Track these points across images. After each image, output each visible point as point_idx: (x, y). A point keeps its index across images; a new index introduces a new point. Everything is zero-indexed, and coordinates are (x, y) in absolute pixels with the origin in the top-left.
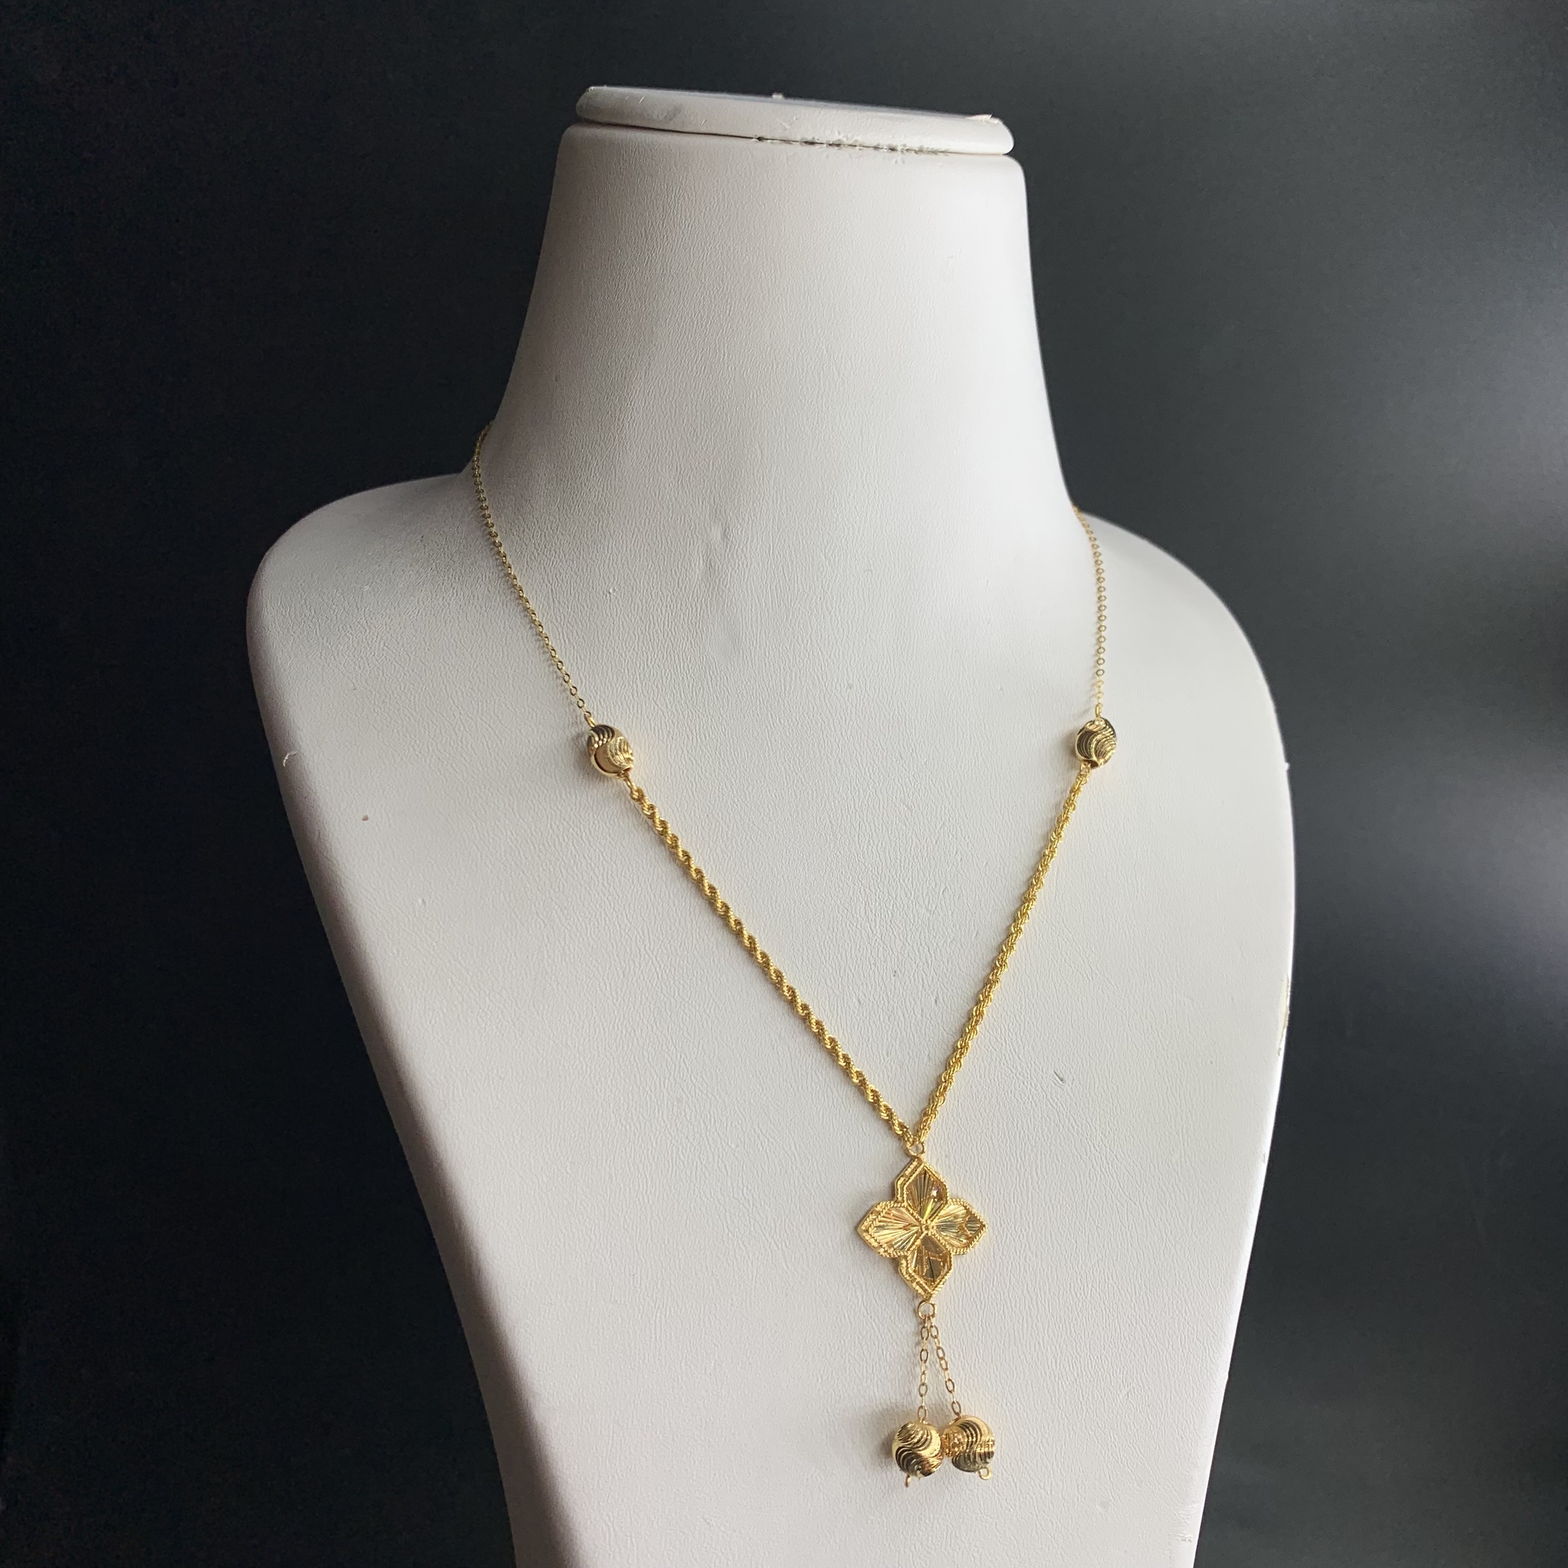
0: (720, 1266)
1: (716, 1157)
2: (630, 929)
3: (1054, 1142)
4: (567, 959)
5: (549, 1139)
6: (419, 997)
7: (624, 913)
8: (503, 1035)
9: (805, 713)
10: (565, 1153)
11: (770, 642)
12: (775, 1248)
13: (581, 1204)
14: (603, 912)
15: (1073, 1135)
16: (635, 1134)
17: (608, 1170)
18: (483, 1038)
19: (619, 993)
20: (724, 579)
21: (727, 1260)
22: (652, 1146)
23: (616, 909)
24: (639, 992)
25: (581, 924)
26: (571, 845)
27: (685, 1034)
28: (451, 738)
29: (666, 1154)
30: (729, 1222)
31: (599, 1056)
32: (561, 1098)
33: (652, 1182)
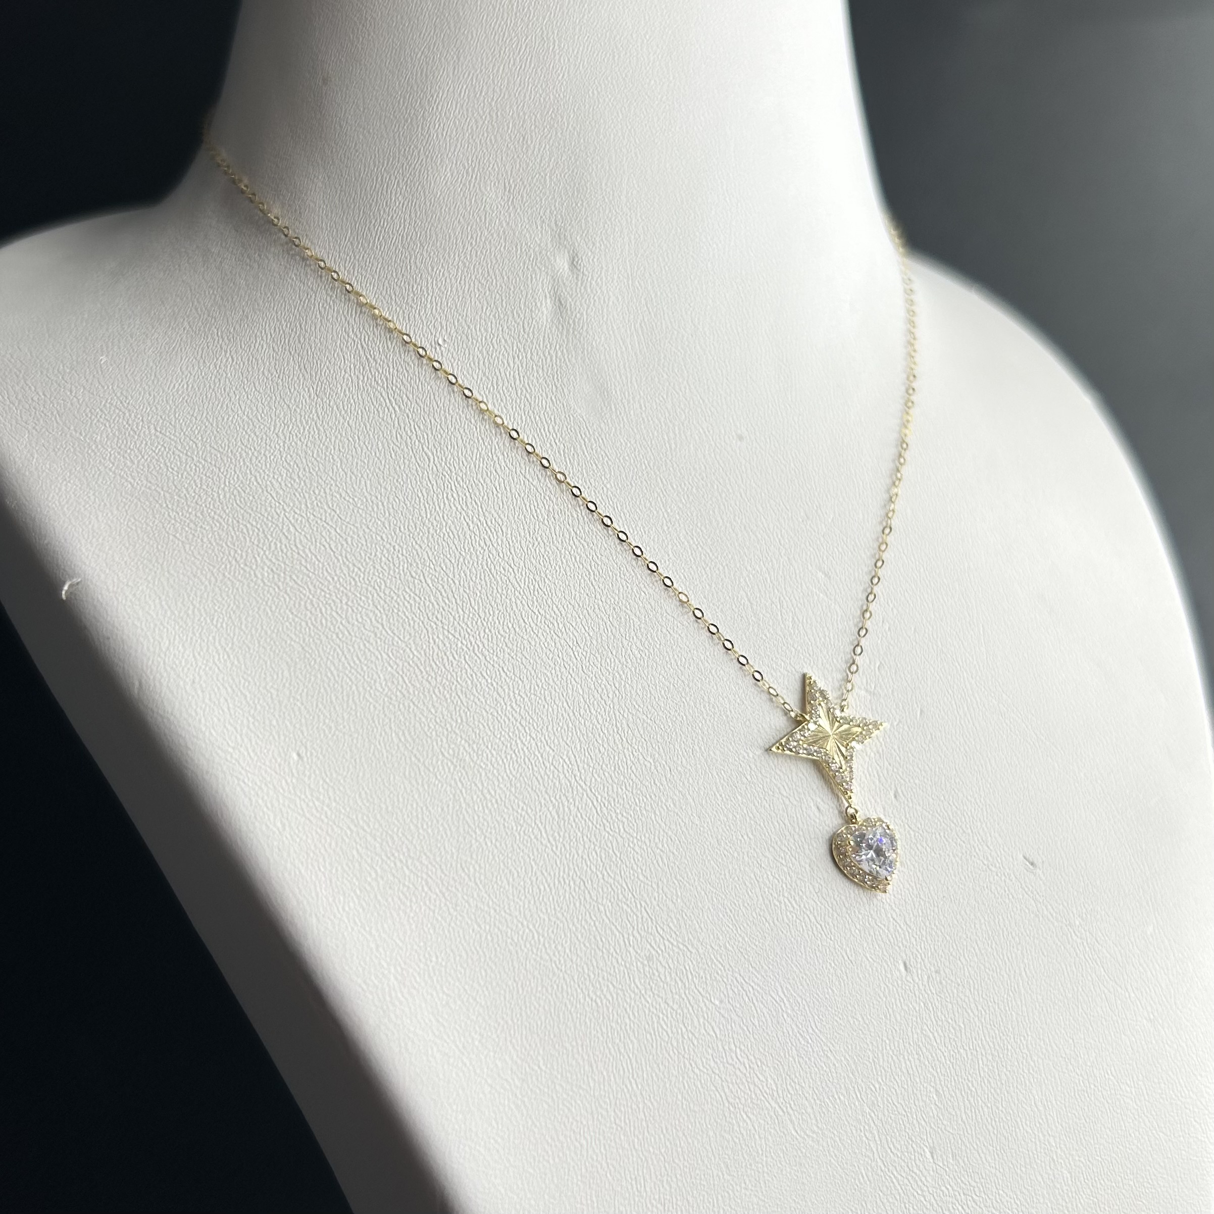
0: (726, 1147)
1: (701, 1020)
2: (554, 756)
3: (1036, 936)
4: (489, 805)
5: (512, 1032)
6: (323, 878)
7: (543, 739)
8: (434, 912)
9: (697, 475)
10: (534, 1046)
11: (644, 391)
12: (781, 1113)
13: (563, 1104)
14: (518, 741)
15: (1053, 925)
16: (608, 1010)
17: (586, 1058)
18: (412, 921)
19: (558, 838)
20: (579, 319)
21: (733, 1138)
22: (630, 1019)
23: (534, 736)
24: (579, 834)
25: (496, 759)
26: (464, 662)
27: (641, 877)
28: (281, 542)
29: (647, 1027)
30: (728, 1094)
31: (549, 919)
32: (517, 979)
33: (637, 1062)
